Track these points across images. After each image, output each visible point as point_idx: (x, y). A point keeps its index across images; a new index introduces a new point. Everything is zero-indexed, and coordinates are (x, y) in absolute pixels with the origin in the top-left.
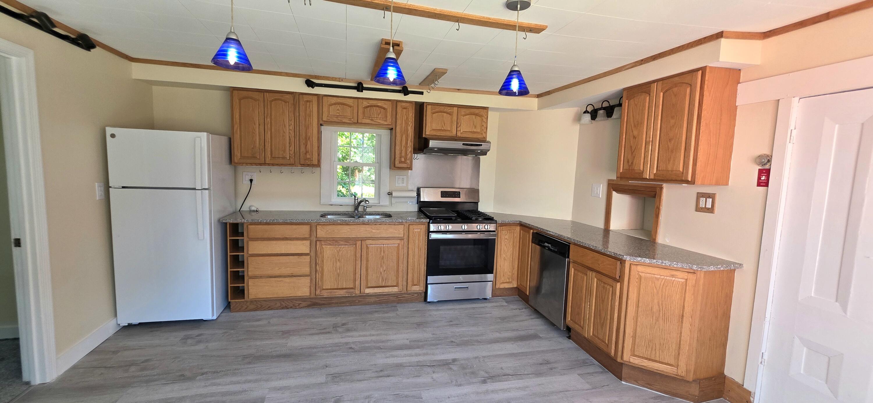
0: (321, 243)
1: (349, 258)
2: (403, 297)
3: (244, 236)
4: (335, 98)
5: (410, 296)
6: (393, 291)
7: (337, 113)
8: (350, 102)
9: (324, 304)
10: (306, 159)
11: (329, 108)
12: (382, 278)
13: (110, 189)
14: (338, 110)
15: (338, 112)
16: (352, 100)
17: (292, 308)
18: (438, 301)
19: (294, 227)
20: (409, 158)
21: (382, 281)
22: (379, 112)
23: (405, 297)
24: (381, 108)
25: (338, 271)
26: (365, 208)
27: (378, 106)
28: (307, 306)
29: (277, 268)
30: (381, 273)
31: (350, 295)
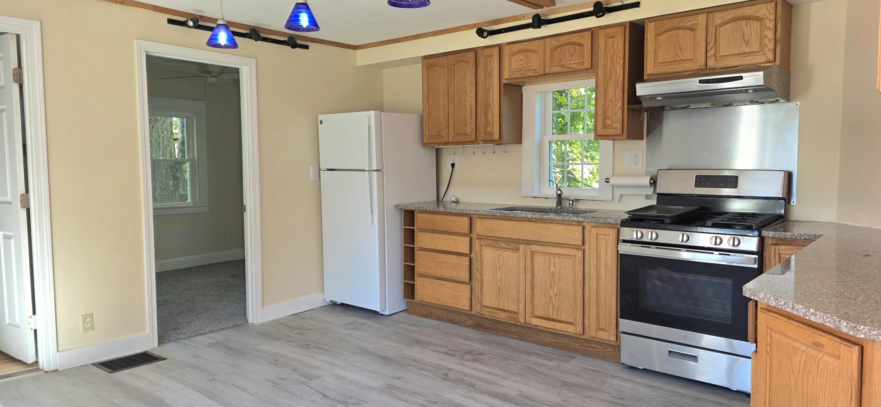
0: (480, 242)
1: (511, 268)
2: (590, 347)
3: (415, 226)
4: (517, 45)
5: (600, 347)
6: (569, 330)
7: (520, 65)
8: (533, 46)
9: (489, 328)
10: (486, 133)
11: (510, 60)
12: (553, 307)
13: (321, 171)
14: (521, 60)
15: (521, 63)
16: (536, 43)
17: (458, 324)
18: (645, 369)
19: (455, 218)
20: (619, 118)
21: (552, 309)
22: (572, 50)
23: (593, 348)
24: (576, 45)
25: (499, 284)
26: (571, 202)
27: (572, 44)
28: (472, 326)
29: (439, 268)
30: (551, 298)
31: (515, 322)
